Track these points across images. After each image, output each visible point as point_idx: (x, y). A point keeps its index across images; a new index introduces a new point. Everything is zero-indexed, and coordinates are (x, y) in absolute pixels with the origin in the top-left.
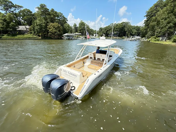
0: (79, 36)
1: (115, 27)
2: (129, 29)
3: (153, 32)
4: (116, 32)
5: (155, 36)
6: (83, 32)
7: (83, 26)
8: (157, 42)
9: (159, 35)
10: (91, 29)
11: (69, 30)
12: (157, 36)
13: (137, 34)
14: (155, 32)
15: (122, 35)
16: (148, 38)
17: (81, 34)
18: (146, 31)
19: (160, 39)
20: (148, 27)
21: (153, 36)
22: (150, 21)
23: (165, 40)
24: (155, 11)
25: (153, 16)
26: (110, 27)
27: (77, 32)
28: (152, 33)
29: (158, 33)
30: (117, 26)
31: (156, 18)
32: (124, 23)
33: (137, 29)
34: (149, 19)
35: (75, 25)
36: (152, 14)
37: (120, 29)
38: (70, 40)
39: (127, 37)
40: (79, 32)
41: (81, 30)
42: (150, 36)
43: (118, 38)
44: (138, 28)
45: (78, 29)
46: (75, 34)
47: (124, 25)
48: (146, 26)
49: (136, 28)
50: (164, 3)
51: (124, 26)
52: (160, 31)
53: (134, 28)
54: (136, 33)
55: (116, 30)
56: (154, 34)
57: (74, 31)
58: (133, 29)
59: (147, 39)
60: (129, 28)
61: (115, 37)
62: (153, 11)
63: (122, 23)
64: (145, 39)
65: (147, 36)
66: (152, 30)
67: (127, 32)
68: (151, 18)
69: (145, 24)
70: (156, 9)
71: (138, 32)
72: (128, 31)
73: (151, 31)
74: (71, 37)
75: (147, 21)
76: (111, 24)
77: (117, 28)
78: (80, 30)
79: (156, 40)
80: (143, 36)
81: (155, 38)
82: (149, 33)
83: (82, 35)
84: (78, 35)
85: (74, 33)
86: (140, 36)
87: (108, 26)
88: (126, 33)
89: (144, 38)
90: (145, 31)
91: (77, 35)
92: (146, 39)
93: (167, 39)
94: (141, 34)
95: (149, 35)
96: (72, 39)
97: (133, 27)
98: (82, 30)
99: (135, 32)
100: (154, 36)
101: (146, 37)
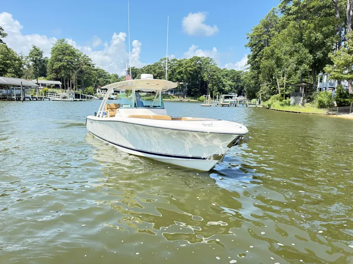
0: (50, 90)
1: (175, 69)
2: (213, 75)
3: (273, 84)
4: (181, 83)
5: (279, 95)
6: (70, 77)
7: (67, 57)
8: (287, 108)
9: (287, 93)
10: (97, 70)
11: (9, 68)
12: (282, 95)
13: (236, 91)
14: (276, 84)
15: (197, 92)
16: (265, 100)
17: (59, 83)
18: (256, 83)
19: (292, 103)
20: (259, 73)
21: (273, 95)
22: (261, 58)
23: (303, 105)
24: (266, 37)
25: (263, 46)
26: (160, 68)
27: (45, 76)
28: (270, 88)
29: (283, 88)
30: (180, 65)
31: (273, 51)
32: (199, 59)
33: (234, 77)
34: (256, 52)
35: (36, 53)
36: (260, 41)
37: (190, 74)
38: (12, 100)
39: (212, 96)
40: (52, 76)
41: (60, 68)
42: (268, 96)
43: (186, 99)
44: (236, 77)
45: (48, 65)
46: (35, 81)
47: (200, 64)
48: (253, 69)
49: (231, 76)
50: (280, 20)
51: (200, 68)
52: (287, 82)
53: (227, 75)
54: (232, 89)
55: (179, 77)
56: (275, 89)
57: (32, 71)
58: (223, 76)
59: (262, 102)
60: (215, 74)
61: (178, 95)
62: (261, 35)
63: (192, 60)
64: (257, 103)
65: (260, 94)
66: (269, 80)
67: (210, 85)
68: (260, 51)
69: (250, 65)
70: (266, 31)
71: (238, 86)
72: (212, 81)
73: (268, 83)
74: (16, 92)
75: (255, 57)
76: (162, 60)
77: (182, 73)
78: (57, 71)
79: (283, 103)
80: (252, 95)
81: (281, 100)
82: (265, 87)
83: (63, 88)
84: (49, 87)
85: (31, 78)
86: (244, 96)
87: (153, 64)
88: (206, 86)
89: (254, 100)
90: (253, 82)
91: (43, 85)
92: (260, 103)
93: (305, 100)
94: (245, 89)
95: (264, 92)
96: (18, 99)
97: (222, 71)
98: (63, 71)
99: (231, 86)
100: (276, 94)
101: (260, 98)
